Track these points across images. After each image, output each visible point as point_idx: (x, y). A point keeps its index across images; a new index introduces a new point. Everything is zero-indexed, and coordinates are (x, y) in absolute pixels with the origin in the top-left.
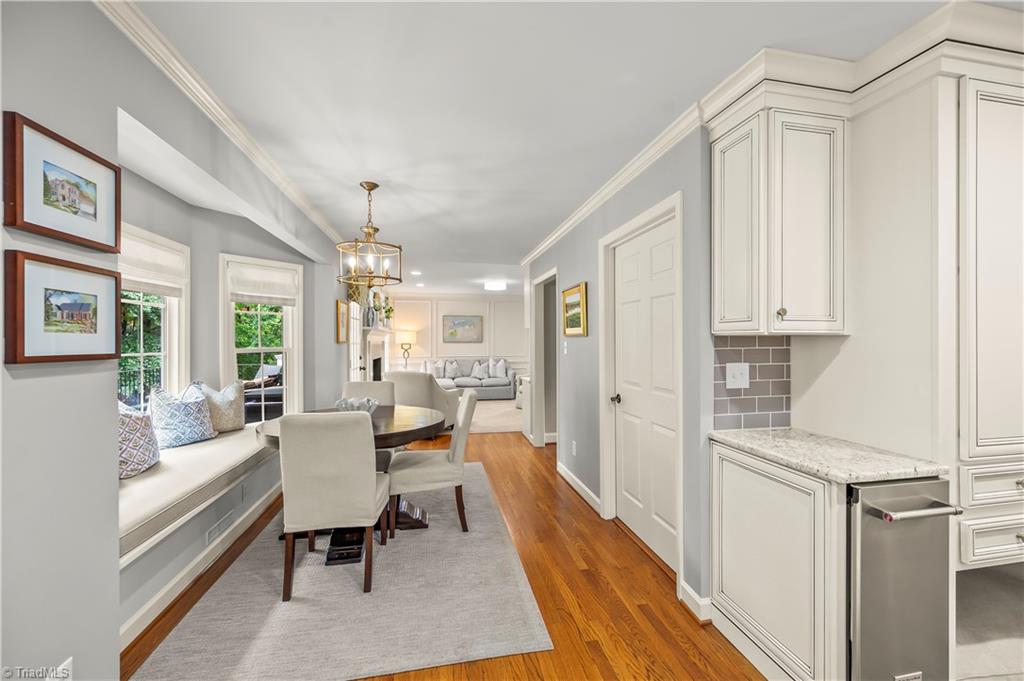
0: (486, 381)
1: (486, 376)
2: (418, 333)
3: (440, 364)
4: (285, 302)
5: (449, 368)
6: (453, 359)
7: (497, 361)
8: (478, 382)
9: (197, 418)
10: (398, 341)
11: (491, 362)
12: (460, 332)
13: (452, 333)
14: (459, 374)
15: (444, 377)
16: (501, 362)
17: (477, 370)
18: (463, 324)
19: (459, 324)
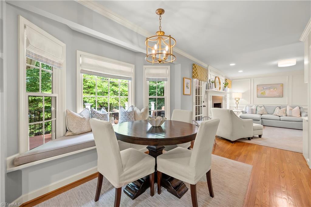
0: (284, 117)
1: (284, 115)
2: (243, 93)
3: (254, 107)
4: (164, 80)
5: (259, 109)
6: (262, 105)
7: (293, 107)
8: (278, 118)
9: (128, 117)
10: (234, 97)
11: (288, 108)
12: (267, 92)
13: (262, 93)
14: (265, 113)
15: (256, 113)
16: (297, 108)
17: (277, 111)
18: (269, 88)
19: (266, 88)
